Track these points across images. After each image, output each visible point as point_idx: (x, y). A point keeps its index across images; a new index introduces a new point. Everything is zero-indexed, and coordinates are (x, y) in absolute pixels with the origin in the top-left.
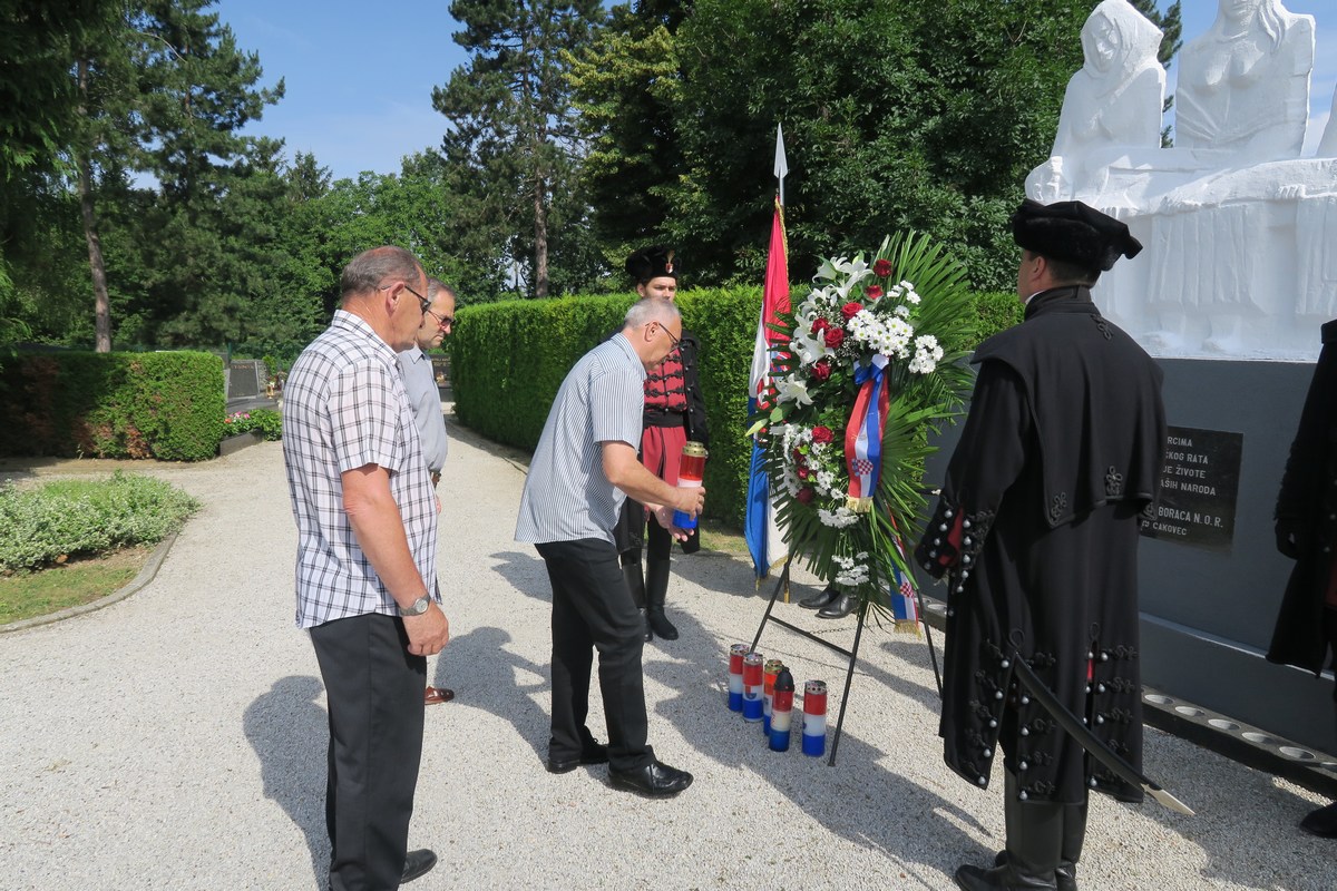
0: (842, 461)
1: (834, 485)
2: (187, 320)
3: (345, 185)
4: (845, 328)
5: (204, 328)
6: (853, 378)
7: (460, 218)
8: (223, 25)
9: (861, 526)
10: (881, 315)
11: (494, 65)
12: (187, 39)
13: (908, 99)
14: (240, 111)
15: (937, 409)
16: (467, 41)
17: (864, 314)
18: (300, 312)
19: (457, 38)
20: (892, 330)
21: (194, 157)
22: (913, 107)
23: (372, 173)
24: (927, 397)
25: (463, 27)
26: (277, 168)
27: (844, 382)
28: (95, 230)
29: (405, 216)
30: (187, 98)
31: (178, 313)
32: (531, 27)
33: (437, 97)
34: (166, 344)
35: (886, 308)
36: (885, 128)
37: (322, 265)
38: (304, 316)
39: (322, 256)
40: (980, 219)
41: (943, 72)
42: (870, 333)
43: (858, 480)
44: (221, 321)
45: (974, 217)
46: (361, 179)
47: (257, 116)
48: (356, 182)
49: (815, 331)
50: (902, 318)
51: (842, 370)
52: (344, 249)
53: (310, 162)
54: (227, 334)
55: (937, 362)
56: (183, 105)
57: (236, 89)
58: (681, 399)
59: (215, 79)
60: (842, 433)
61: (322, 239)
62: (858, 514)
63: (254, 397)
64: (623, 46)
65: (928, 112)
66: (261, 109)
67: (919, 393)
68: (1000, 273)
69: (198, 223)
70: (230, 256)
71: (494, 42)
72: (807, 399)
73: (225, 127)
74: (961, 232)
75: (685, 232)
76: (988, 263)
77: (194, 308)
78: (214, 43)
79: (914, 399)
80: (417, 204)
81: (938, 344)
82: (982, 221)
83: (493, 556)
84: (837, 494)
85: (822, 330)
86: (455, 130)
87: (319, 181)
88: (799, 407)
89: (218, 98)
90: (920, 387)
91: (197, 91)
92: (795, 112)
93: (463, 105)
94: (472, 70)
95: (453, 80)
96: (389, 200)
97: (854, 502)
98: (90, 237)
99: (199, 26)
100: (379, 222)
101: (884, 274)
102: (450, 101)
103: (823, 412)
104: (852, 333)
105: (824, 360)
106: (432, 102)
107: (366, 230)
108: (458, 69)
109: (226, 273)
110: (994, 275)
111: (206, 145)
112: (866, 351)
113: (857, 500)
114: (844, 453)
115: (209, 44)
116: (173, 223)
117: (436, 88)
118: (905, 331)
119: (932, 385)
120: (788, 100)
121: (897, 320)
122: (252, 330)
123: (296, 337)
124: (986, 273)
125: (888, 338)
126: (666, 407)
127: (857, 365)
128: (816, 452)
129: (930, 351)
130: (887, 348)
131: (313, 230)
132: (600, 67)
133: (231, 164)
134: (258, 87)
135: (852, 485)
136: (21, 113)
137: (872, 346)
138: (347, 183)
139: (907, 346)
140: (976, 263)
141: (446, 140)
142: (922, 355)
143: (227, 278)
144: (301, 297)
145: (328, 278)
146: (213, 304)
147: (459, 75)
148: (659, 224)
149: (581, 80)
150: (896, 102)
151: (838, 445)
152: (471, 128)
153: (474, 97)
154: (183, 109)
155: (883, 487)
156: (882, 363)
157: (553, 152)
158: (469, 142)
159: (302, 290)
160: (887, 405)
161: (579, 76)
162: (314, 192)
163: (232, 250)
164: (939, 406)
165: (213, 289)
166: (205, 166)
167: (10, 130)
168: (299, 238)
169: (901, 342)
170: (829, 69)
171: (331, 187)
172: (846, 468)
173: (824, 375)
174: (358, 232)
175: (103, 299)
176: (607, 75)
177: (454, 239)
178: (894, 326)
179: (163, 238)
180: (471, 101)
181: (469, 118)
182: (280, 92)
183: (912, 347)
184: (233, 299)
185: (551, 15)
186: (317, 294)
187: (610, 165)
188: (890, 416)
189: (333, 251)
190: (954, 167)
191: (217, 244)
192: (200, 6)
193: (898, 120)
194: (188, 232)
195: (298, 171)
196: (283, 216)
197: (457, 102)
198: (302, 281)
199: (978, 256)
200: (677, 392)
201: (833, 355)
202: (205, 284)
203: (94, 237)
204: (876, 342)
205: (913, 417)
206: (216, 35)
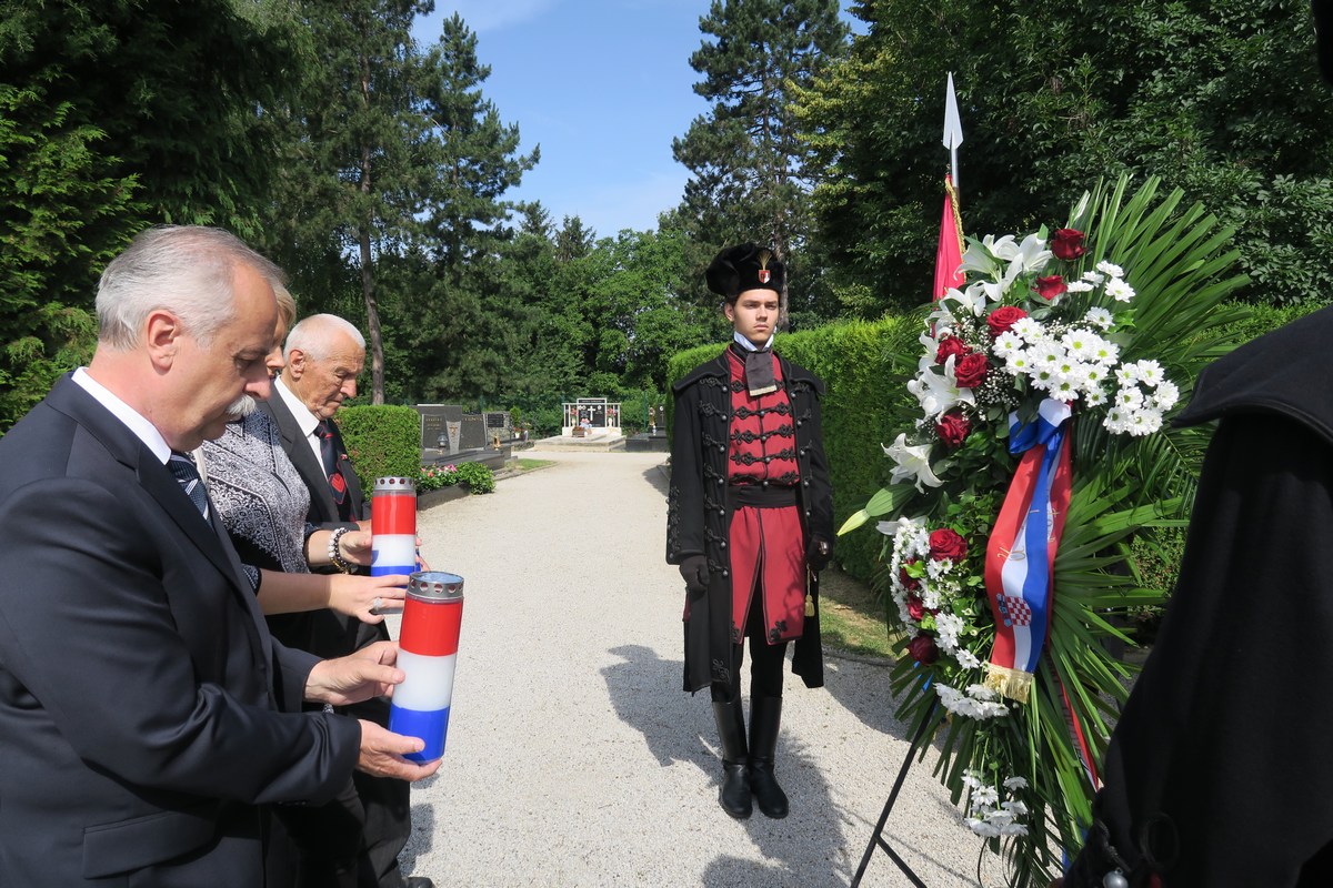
0: (980, 594)
1: (964, 641)
2: (450, 375)
3: (607, 244)
4: (991, 352)
5: (464, 382)
6: (1006, 441)
7: (699, 266)
8: (486, 101)
9: (1013, 725)
10: (1057, 327)
11: (736, 112)
12: (454, 116)
13: (1176, 58)
14: (501, 179)
15: (1163, 508)
16: (707, 91)
17: (1027, 326)
18: (563, 366)
19: (698, 89)
20: (1075, 354)
21: (459, 224)
22: (1184, 67)
23: (630, 231)
24: (1143, 483)
25: (703, 77)
26: (547, 232)
27: (992, 449)
28: (373, 295)
29: (660, 270)
30: (455, 171)
31: (443, 369)
32: (770, 70)
33: (676, 148)
34: (432, 398)
35: (1070, 313)
36: (1143, 97)
37: (584, 320)
38: (566, 369)
39: (585, 311)
40: (1287, 206)
41: (1227, 16)
42: (1034, 359)
43: (1009, 636)
44: (480, 375)
45: (1280, 205)
46: (620, 237)
47: (516, 182)
48: (616, 240)
49: (941, 359)
50: (1097, 329)
51: (988, 428)
52: (604, 304)
53: (576, 224)
54: (484, 388)
55: (1165, 414)
56: (451, 177)
57: (497, 159)
58: (791, 466)
59: (476, 151)
60: (983, 540)
61: (585, 296)
62: (1008, 702)
63: (482, 449)
64: (851, 70)
65: (1207, 72)
66: (521, 175)
67: (1131, 472)
68: (1322, 280)
69: (461, 284)
70: (489, 314)
71: (735, 89)
72: (930, 478)
73: (489, 195)
74: (1258, 225)
75: (885, 254)
76: (1302, 267)
77: (456, 365)
78: (480, 118)
79: (1118, 484)
80: (672, 258)
81: (1165, 378)
82: (1293, 208)
83: (613, 651)
84: (967, 659)
85: (952, 358)
86: (696, 179)
87: (584, 242)
88: (922, 491)
89: (481, 169)
90: (1130, 462)
91: (463, 163)
92: (1016, 90)
93: (702, 154)
94: (714, 119)
95: (692, 131)
96: (645, 254)
97: (1002, 677)
98: (370, 301)
99: (466, 104)
100: (636, 277)
101: (1071, 252)
102: (691, 151)
103: (957, 501)
104: (1003, 362)
105: (954, 411)
106: (672, 153)
107: (623, 284)
108: (698, 119)
109: (485, 329)
110: (1313, 283)
111: (469, 212)
112: (1029, 395)
113: (1007, 672)
114: (983, 582)
115: (476, 120)
116: (438, 285)
117: (675, 139)
118: (1102, 354)
119: (1155, 458)
120: (1005, 75)
121: (1086, 336)
122: (508, 383)
123: (558, 389)
124: (1300, 280)
125: (1066, 368)
126: (765, 479)
127: (1013, 419)
128: (934, 575)
129: (1146, 390)
130: (1065, 387)
131: (576, 287)
132: (827, 94)
133: (492, 228)
134: (516, 156)
135: (998, 642)
136: (202, 174)
137: (1038, 383)
138: (608, 241)
139: (1104, 383)
140: (1284, 267)
141: (688, 191)
142: (1130, 399)
143: (487, 334)
144: (564, 351)
145: (589, 333)
146: (473, 359)
147: (699, 124)
148: (853, 246)
149: (806, 109)
150: (1159, 61)
151: (977, 565)
152: (712, 176)
153: (713, 145)
154: (451, 182)
155: (1053, 655)
156: (1058, 415)
157: (791, 191)
158: (710, 191)
159: (565, 344)
160: (1067, 494)
161: (804, 106)
162: (580, 253)
163: (492, 309)
164: (1167, 503)
165: (473, 346)
166: (468, 231)
167: (189, 191)
168: (564, 296)
169: (1093, 375)
170: (1058, 27)
171: (595, 247)
172: (988, 608)
173: (957, 437)
174: (616, 287)
175: (378, 358)
176: (834, 101)
177: (693, 287)
178: (1078, 345)
179: (429, 299)
180: (709, 148)
181: (710, 168)
182: (536, 158)
183: (1111, 385)
184: (490, 355)
185: (792, 55)
186: (579, 348)
187: (839, 197)
188: (1072, 515)
189: (594, 306)
190: (1247, 138)
191: (477, 304)
192: (467, 85)
193: (1160, 85)
194: (451, 294)
195: (566, 234)
196: (551, 276)
197: (697, 151)
198: (566, 337)
199: (1287, 258)
200: (782, 456)
201: (971, 401)
202: (466, 341)
203: (372, 302)
204: (1044, 376)
205: (1115, 523)
206: (480, 110)
